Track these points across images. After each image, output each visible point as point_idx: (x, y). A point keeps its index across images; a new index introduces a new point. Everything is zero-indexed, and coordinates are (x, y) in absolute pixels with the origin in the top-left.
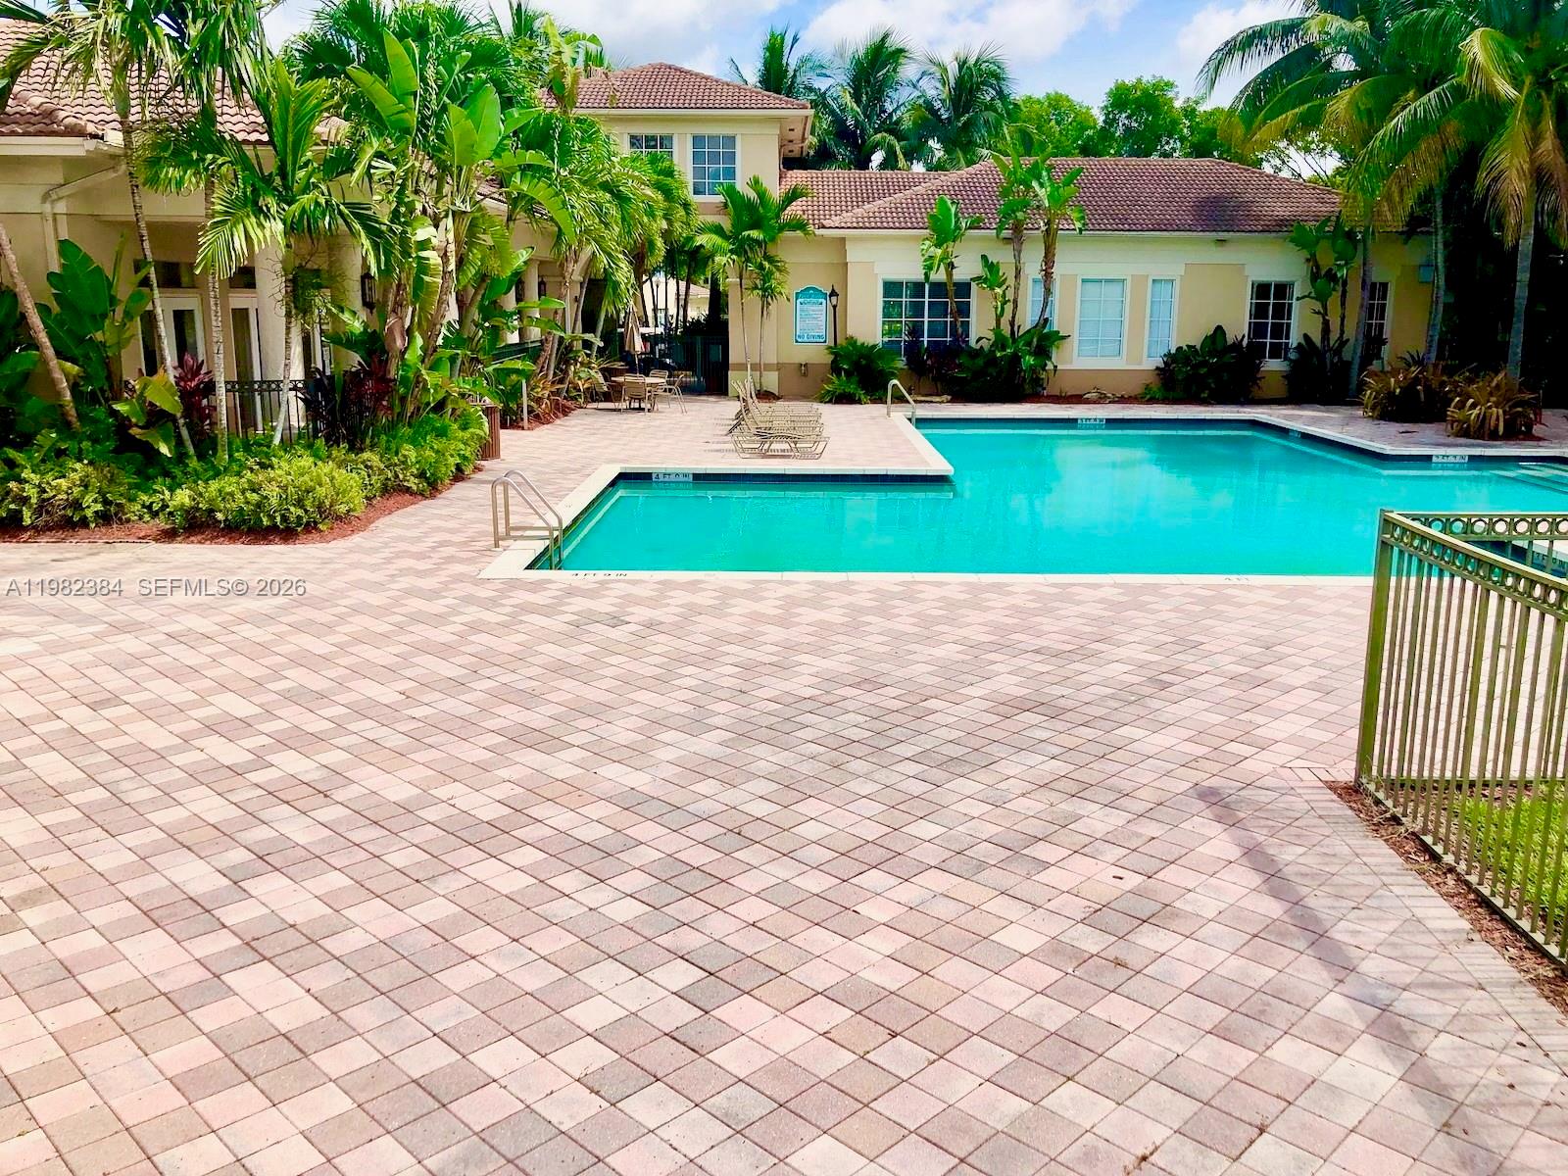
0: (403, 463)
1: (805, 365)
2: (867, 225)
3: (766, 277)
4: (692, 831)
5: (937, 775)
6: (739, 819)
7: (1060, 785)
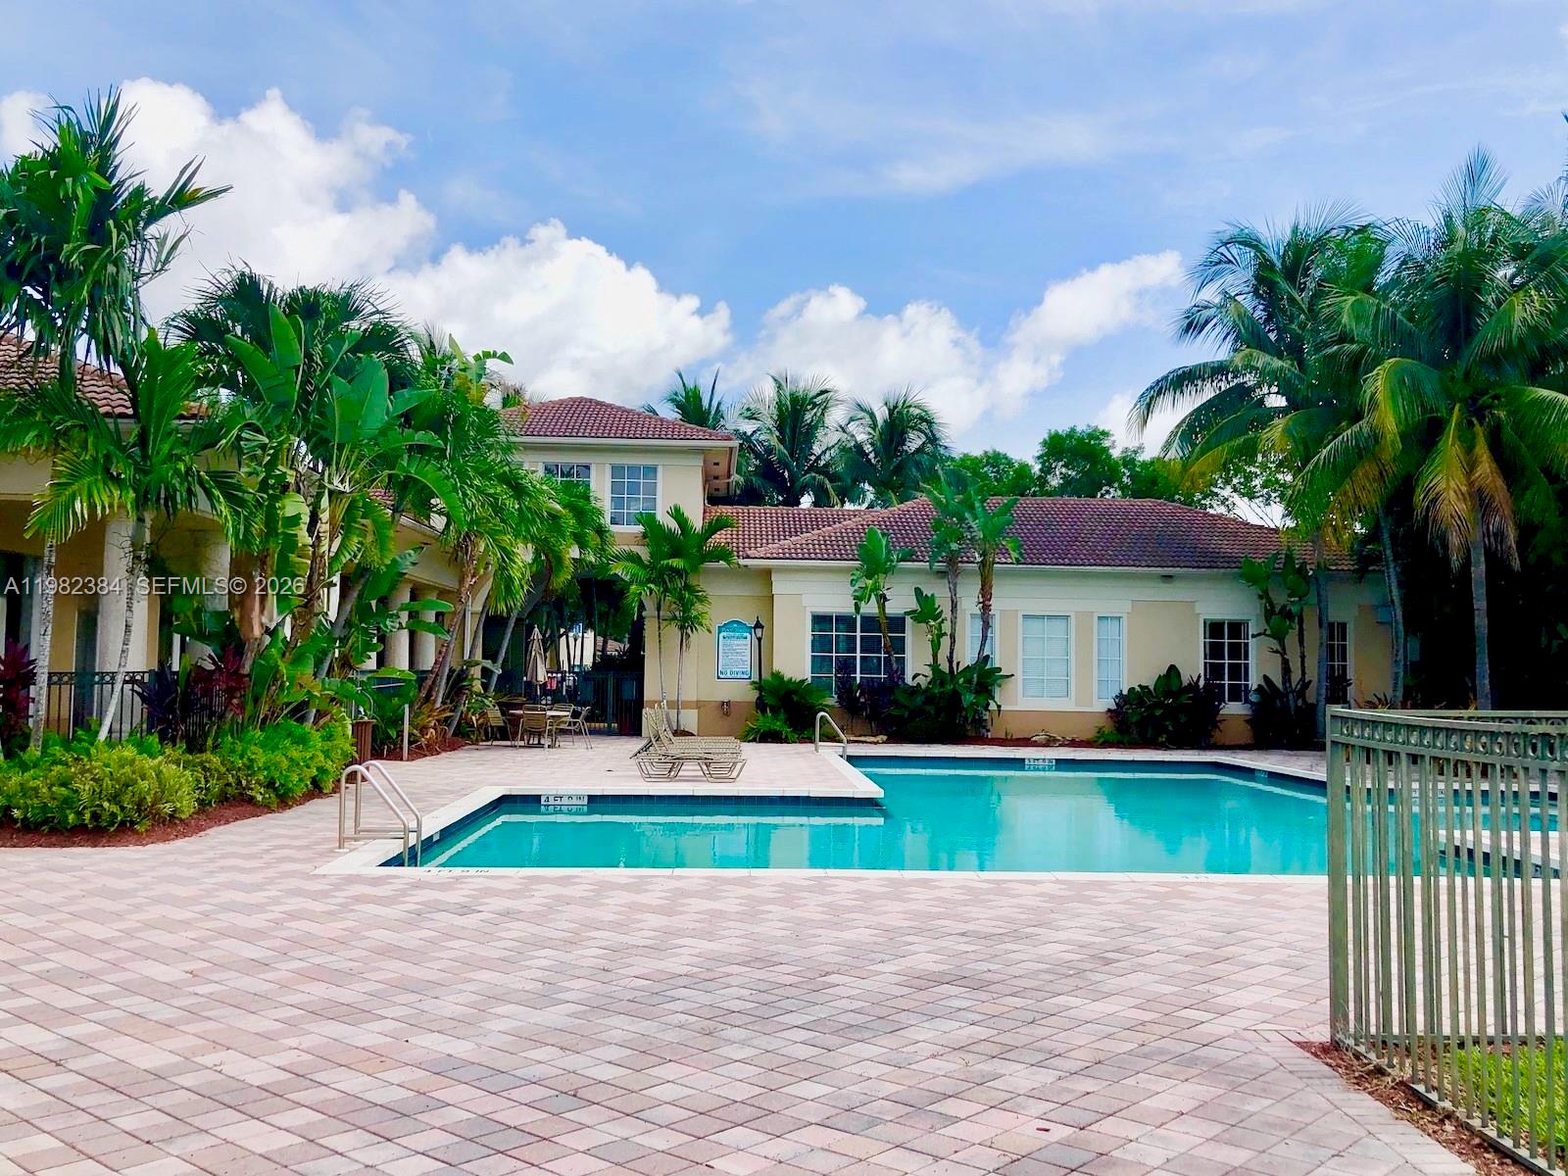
0: (249, 768)
1: (728, 703)
2: (794, 556)
3: (686, 606)
4: (515, 1094)
5: (833, 1041)
6: (577, 1082)
7: (980, 1048)
